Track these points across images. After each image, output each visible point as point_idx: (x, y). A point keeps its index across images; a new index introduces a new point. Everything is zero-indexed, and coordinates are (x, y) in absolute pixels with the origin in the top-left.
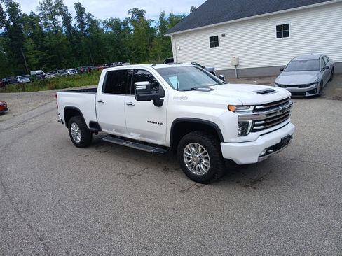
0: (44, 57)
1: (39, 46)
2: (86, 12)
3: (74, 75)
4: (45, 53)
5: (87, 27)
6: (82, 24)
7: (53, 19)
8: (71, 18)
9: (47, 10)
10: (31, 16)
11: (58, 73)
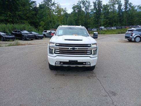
0: (107, 21)
1: (106, 17)
2: (129, 2)
3: (114, 29)
4: (107, 20)
5: (128, 9)
6: (126, 8)
7: (113, 6)
8: (122, 5)
9: (112, 2)
10: (106, 5)
11: (108, 28)
